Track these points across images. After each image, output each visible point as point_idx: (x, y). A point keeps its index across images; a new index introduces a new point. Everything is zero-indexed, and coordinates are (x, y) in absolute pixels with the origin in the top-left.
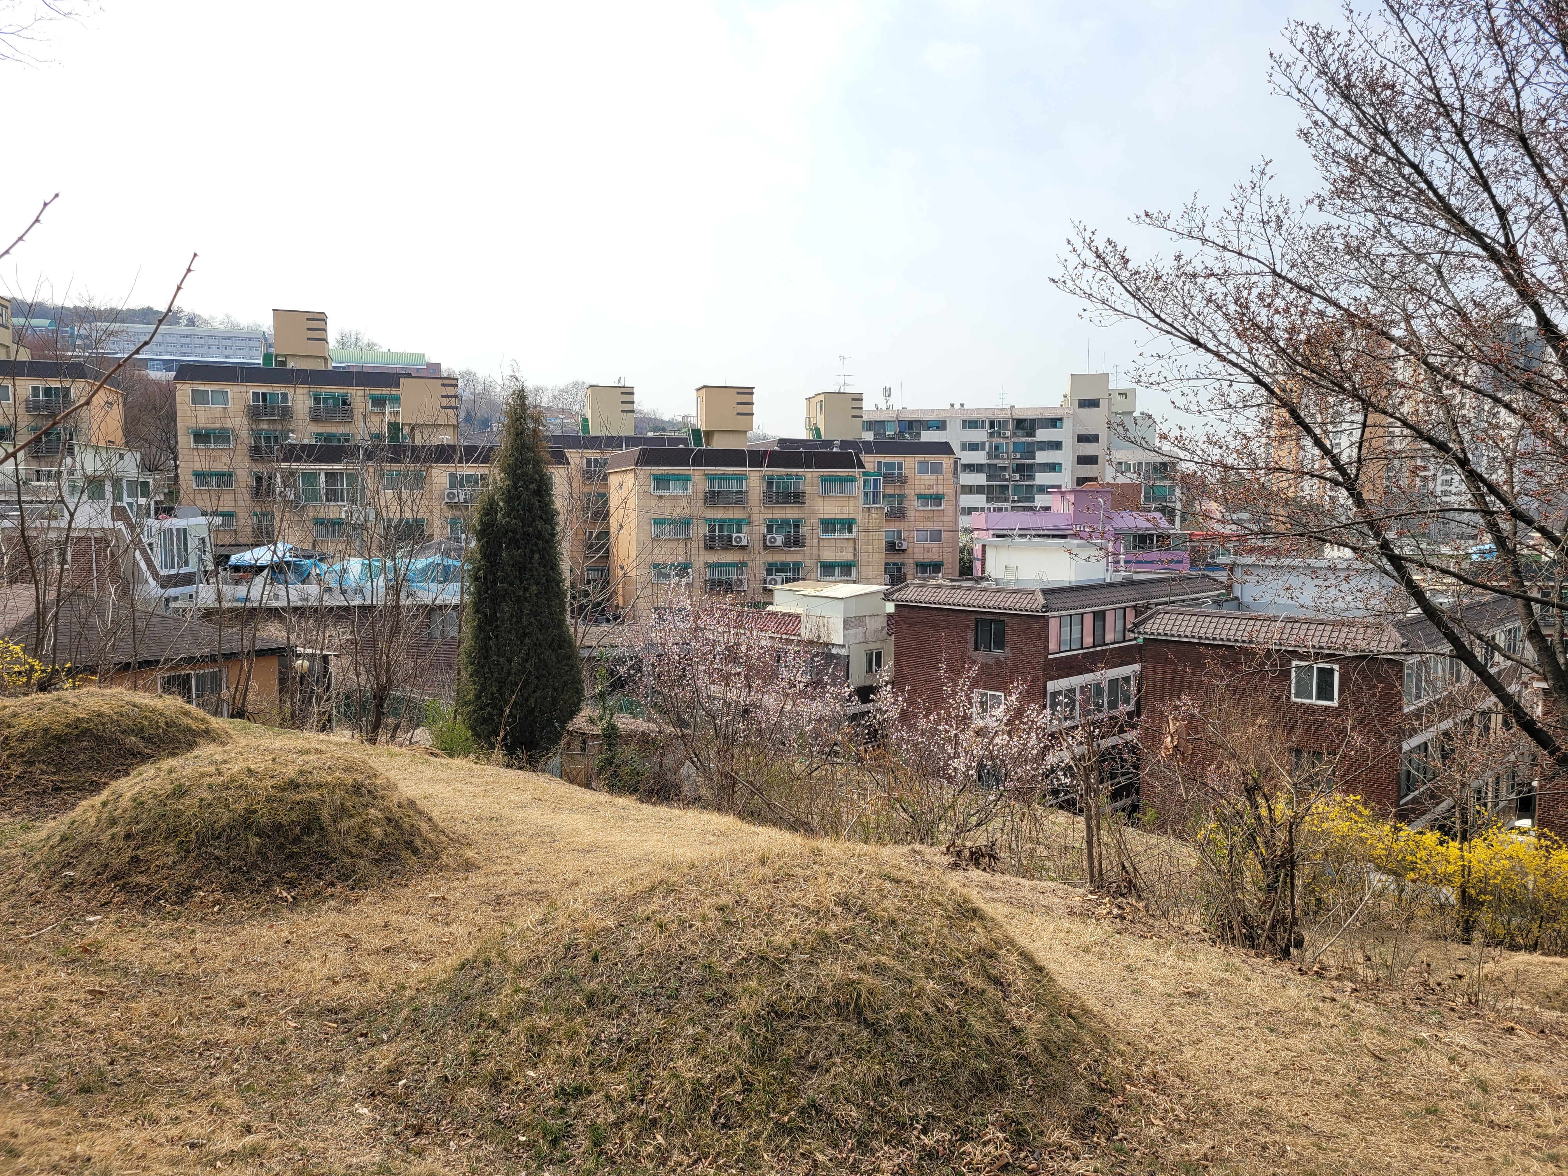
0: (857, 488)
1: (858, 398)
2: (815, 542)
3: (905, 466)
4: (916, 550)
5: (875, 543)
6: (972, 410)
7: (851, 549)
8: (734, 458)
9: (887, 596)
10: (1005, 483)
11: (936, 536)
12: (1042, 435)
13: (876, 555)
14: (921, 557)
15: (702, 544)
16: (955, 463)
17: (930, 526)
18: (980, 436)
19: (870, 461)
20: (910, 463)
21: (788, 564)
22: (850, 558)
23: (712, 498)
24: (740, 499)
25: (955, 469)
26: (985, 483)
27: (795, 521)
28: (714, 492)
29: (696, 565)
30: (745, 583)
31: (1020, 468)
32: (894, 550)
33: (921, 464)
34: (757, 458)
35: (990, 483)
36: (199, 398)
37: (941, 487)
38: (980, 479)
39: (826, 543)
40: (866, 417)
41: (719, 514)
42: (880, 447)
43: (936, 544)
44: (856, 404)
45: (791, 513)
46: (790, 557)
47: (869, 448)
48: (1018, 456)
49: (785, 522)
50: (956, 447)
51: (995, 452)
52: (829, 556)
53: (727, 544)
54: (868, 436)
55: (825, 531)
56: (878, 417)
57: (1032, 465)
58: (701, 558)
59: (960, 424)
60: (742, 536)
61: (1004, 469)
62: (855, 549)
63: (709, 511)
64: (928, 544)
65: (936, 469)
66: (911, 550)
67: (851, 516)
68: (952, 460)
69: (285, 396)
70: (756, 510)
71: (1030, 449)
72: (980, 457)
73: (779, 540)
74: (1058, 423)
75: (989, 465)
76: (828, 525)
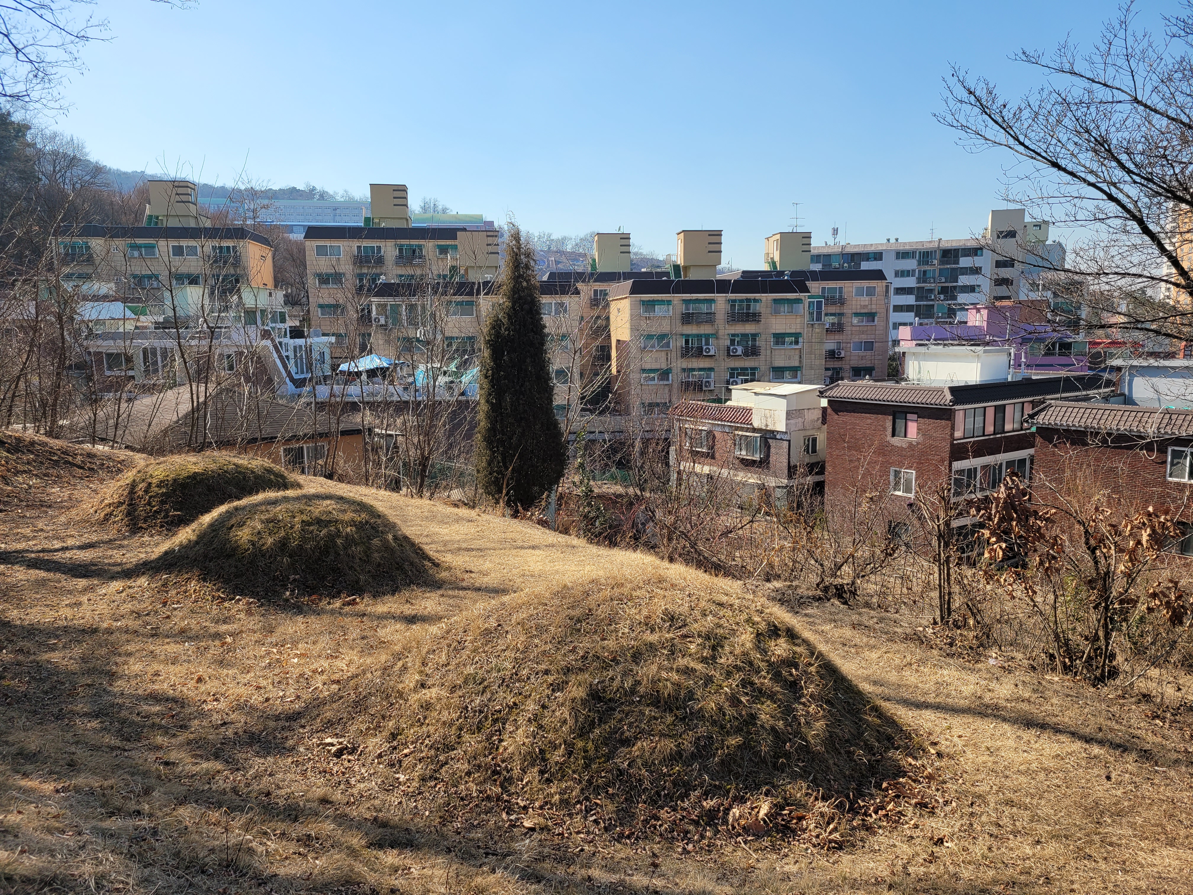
0: (803, 309)
1: (807, 236)
2: (769, 352)
3: (845, 290)
4: (852, 358)
5: (817, 352)
6: (905, 243)
7: (797, 357)
8: (706, 286)
9: (821, 394)
10: (931, 303)
11: (869, 346)
12: (965, 262)
13: (817, 362)
14: (855, 363)
15: (679, 354)
16: (887, 287)
17: (864, 338)
18: (911, 264)
19: (815, 287)
20: (850, 287)
21: (746, 369)
22: (797, 364)
23: (687, 318)
24: (710, 318)
25: (887, 291)
26: (914, 303)
27: (752, 335)
28: (689, 313)
29: (674, 371)
30: (712, 384)
31: (944, 290)
32: (834, 357)
33: (858, 289)
34: (723, 286)
35: (918, 303)
36: (321, 251)
37: (874, 306)
38: (910, 300)
39: (777, 352)
40: (814, 252)
41: (692, 330)
42: (826, 275)
43: (869, 353)
44: (805, 241)
45: (749, 328)
46: (749, 363)
47: (815, 276)
48: (943, 280)
49: (745, 336)
50: (889, 274)
51: (923, 277)
52: (779, 362)
53: (699, 353)
54: (817, 267)
55: (777, 343)
56: (826, 251)
57: (955, 287)
58: (679, 364)
59: (894, 255)
60: (710, 347)
61: (931, 291)
62: (800, 357)
63: (685, 327)
64: (862, 353)
65: (871, 292)
66: (848, 358)
67: (798, 331)
68: (884, 284)
69: (379, 248)
70: (721, 327)
71: (954, 275)
72: (911, 282)
73: (740, 350)
74: (979, 252)
75: (918, 288)
76: (779, 338)
